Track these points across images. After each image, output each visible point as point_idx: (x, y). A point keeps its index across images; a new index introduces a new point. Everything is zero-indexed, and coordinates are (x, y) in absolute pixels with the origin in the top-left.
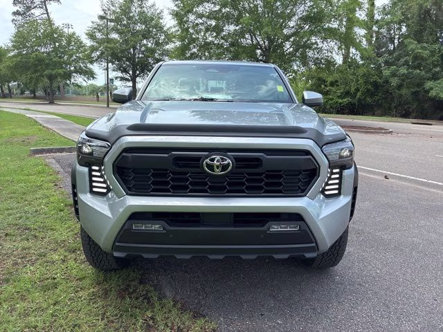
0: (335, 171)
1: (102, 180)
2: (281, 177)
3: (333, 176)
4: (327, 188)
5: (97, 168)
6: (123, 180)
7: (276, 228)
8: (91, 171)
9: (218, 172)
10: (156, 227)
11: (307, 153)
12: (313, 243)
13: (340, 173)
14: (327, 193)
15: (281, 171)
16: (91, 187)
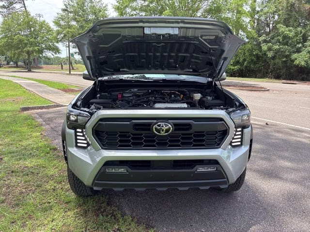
0: (238, 130)
1: (83, 138)
2: (204, 136)
3: (237, 133)
4: (233, 141)
5: (80, 130)
6: (99, 139)
7: (201, 169)
8: (76, 132)
9: (163, 133)
10: (122, 170)
11: (221, 119)
12: (225, 178)
13: (242, 131)
14: (233, 144)
15: (204, 132)
16: (77, 143)
